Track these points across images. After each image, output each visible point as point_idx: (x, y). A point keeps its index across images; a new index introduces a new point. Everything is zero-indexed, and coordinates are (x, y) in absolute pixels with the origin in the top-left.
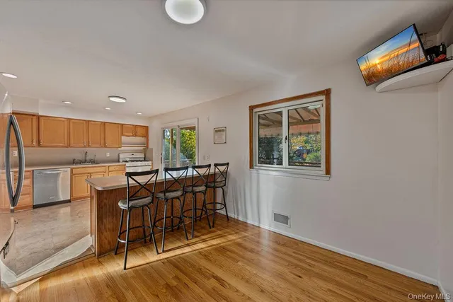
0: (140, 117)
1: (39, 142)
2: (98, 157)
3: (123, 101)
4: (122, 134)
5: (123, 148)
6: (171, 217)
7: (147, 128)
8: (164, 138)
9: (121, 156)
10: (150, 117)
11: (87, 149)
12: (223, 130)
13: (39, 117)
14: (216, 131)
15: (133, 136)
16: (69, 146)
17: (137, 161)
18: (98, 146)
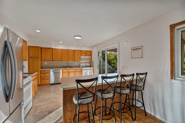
0: (88, 46)
1: (52, 59)
2: (72, 65)
3: (80, 38)
4: (81, 55)
5: (81, 61)
6: (105, 107)
7: (91, 51)
8: (99, 56)
9: (81, 64)
10: (92, 47)
11: (68, 62)
12: (140, 48)
13: (52, 49)
14: (134, 50)
15: (85, 56)
16: (62, 60)
17: (87, 67)
18: (72, 60)
